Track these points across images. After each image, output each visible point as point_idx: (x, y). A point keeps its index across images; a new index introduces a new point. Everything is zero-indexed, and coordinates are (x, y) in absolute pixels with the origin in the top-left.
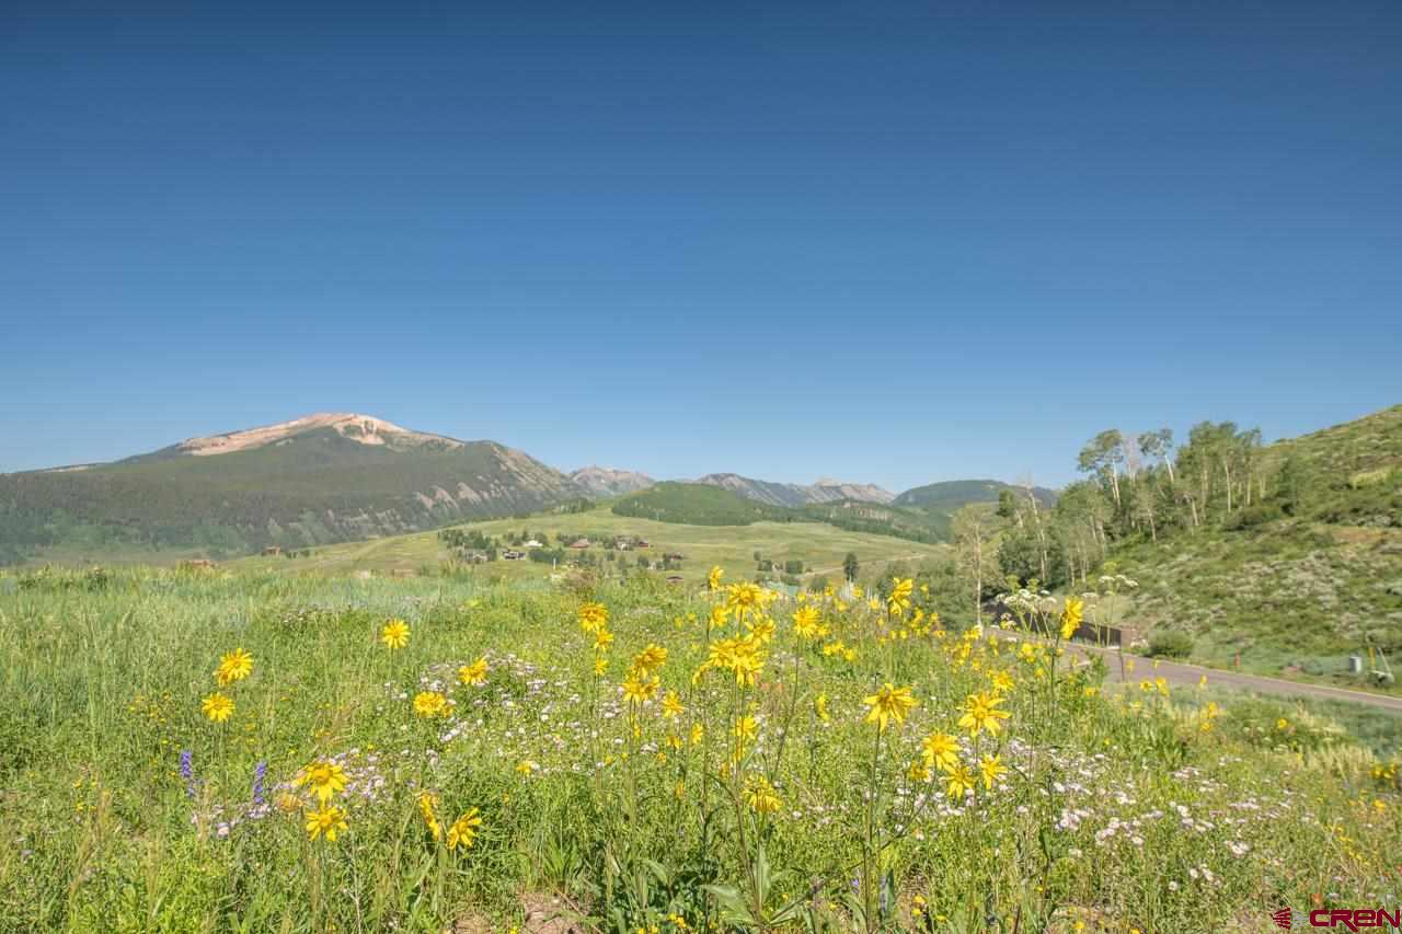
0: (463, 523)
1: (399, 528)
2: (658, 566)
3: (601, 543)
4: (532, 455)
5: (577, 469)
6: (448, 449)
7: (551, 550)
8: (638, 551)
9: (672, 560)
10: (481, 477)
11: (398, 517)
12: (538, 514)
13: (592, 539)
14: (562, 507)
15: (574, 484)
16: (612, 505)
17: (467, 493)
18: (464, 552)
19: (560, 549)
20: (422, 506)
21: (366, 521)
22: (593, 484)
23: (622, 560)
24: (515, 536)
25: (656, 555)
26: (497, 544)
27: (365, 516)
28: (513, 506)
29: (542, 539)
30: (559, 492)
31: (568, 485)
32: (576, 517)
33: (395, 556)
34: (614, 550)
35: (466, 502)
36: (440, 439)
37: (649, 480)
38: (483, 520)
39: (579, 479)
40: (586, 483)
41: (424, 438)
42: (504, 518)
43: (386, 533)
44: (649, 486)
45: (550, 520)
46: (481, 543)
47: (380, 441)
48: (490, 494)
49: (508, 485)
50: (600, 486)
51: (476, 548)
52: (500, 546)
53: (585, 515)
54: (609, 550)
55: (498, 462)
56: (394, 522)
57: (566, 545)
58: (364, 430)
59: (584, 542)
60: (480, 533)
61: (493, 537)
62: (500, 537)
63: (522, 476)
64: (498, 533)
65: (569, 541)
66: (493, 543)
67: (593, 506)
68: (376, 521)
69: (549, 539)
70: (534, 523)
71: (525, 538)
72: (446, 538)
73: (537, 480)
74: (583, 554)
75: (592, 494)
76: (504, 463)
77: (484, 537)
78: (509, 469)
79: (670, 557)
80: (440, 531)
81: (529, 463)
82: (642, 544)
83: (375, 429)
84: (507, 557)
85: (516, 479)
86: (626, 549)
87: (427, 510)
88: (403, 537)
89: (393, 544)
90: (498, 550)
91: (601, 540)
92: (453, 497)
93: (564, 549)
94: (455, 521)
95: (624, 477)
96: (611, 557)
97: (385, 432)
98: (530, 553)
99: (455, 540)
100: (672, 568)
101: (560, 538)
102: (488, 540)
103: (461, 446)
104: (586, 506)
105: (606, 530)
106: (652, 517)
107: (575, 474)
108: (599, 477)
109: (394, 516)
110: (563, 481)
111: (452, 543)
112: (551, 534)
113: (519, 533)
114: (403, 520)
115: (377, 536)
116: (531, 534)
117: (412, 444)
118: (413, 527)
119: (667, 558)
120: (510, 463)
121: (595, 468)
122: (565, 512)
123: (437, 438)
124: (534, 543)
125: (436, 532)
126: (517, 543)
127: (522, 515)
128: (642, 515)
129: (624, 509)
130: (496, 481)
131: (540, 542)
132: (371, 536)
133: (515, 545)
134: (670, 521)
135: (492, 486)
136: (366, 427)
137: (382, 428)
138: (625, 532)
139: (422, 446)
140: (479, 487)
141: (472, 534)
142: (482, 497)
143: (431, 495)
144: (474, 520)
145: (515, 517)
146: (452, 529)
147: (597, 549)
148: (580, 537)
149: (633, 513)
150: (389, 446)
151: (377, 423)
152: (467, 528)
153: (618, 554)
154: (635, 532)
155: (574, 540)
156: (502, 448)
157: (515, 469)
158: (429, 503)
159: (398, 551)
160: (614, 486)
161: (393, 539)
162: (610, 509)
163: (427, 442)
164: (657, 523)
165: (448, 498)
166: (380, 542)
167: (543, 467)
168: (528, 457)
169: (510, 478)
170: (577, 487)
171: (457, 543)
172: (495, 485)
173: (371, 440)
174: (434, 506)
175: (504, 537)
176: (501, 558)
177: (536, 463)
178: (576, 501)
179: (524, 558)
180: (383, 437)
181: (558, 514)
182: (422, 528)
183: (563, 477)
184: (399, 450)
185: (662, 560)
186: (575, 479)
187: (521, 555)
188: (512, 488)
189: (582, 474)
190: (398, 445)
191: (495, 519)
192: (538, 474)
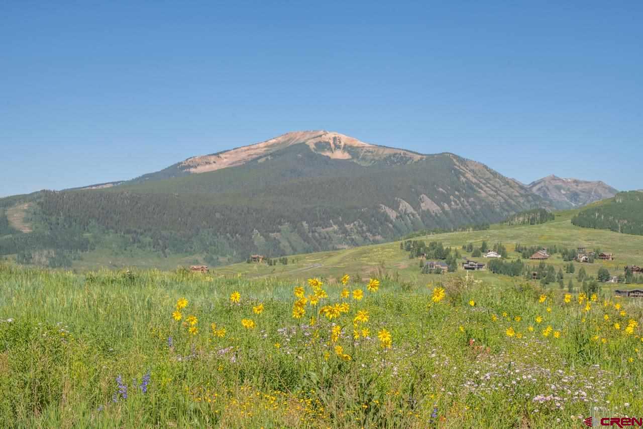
0: (424, 234)
1: (366, 238)
2: (620, 280)
3: (560, 256)
4: (489, 166)
5: (536, 180)
6: (408, 163)
7: (509, 261)
8: (598, 263)
9: (634, 273)
10: (441, 189)
11: (364, 228)
12: (497, 225)
13: (552, 251)
14: (521, 219)
15: (533, 195)
16: (572, 216)
17: (428, 204)
18: (426, 262)
19: (519, 260)
20: (387, 218)
21: (335, 232)
22: (554, 195)
23: (582, 273)
24: (474, 247)
25: (617, 268)
26: (457, 255)
27: (336, 227)
28: (473, 217)
29: (501, 250)
30: (518, 203)
31: (527, 196)
32: (535, 229)
33: (362, 265)
34: (573, 262)
35: (426, 215)
36: (402, 152)
37: (611, 190)
38: (445, 231)
39: (539, 189)
40: (545, 194)
41: (387, 152)
42: (464, 229)
43: (354, 243)
44: (612, 196)
45: (509, 231)
46: (441, 254)
47: (346, 156)
48: (450, 205)
49: (467, 197)
50: (559, 197)
51: (436, 258)
52: (460, 257)
53: (544, 227)
54: (569, 262)
55: (458, 173)
56: (360, 233)
57: (524, 257)
58: (333, 146)
59: (542, 254)
60: (440, 244)
61: (453, 248)
62: (459, 248)
63: (481, 188)
64: (457, 244)
65: (528, 253)
66: (452, 254)
67: (552, 217)
68: (345, 232)
69: (508, 250)
70: (493, 235)
71: (484, 249)
72: (408, 249)
73: (496, 192)
74: (542, 267)
75: (551, 205)
76: (463, 175)
77: (445, 248)
78: (468, 180)
79: (633, 270)
80: (403, 242)
81: (489, 175)
82: (603, 256)
83: (342, 144)
84: (466, 268)
85: (475, 191)
86: (585, 261)
87: (391, 222)
88: (371, 246)
89: (361, 254)
90: (457, 260)
91: (560, 251)
92: (414, 208)
93: (523, 260)
94: (417, 233)
95: (586, 187)
96: (571, 270)
97: (351, 147)
98: (489, 264)
99: (417, 250)
100: (635, 281)
101: (518, 250)
102: (448, 251)
103: (421, 159)
104: (545, 217)
105: (566, 242)
106: (613, 228)
107: (534, 184)
108: (559, 188)
109: (361, 227)
110: (522, 192)
111: (415, 253)
112: (510, 245)
113: (477, 244)
114: (369, 231)
115: (346, 247)
116: (490, 245)
117: (377, 158)
118: (378, 237)
119: (629, 271)
120: (469, 175)
121: (554, 178)
122: (523, 223)
123: (399, 152)
124: (492, 254)
125: (400, 242)
126: (476, 254)
127: (481, 226)
128: (602, 227)
129: (584, 220)
130: (457, 193)
131: (498, 253)
132: (341, 247)
133: (474, 256)
134: (633, 233)
135: (452, 197)
136: (334, 143)
137: (349, 143)
138: (585, 244)
139: (385, 159)
140: (441, 199)
141: (433, 245)
142: (443, 209)
143: (395, 206)
144: (435, 232)
145: (474, 229)
146: (412, 240)
147: (556, 262)
148: (539, 249)
149: (594, 224)
150: (355, 161)
151: (344, 139)
152: (428, 239)
153: (577, 266)
154: (595, 244)
155: (533, 251)
156: (463, 161)
157: (474, 180)
158: (393, 214)
159: (364, 260)
160: (574, 196)
161: (360, 249)
162: (570, 221)
163: (390, 156)
164: (619, 234)
165: (410, 209)
166: (348, 251)
167: (502, 178)
168: (486, 167)
169: (470, 188)
170: (535, 198)
171: (419, 254)
172: (455, 196)
173: (339, 155)
174: (397, 217)
175: (464, 248)
176: (461, 268)
177: (495, 174)
178: (535, 212)
179: (483, 270)
180: (349, 152)
181: (516, 225)
182: (387, 239)
183: (522, 187)
184: (364, 164)
185: (624, 273)
186: (535, 189)
187: (480, 266)
188: (472, 199)
189: (542, 184)
190: (364, 159)
191: (455, 230)
192: (498, 186)
